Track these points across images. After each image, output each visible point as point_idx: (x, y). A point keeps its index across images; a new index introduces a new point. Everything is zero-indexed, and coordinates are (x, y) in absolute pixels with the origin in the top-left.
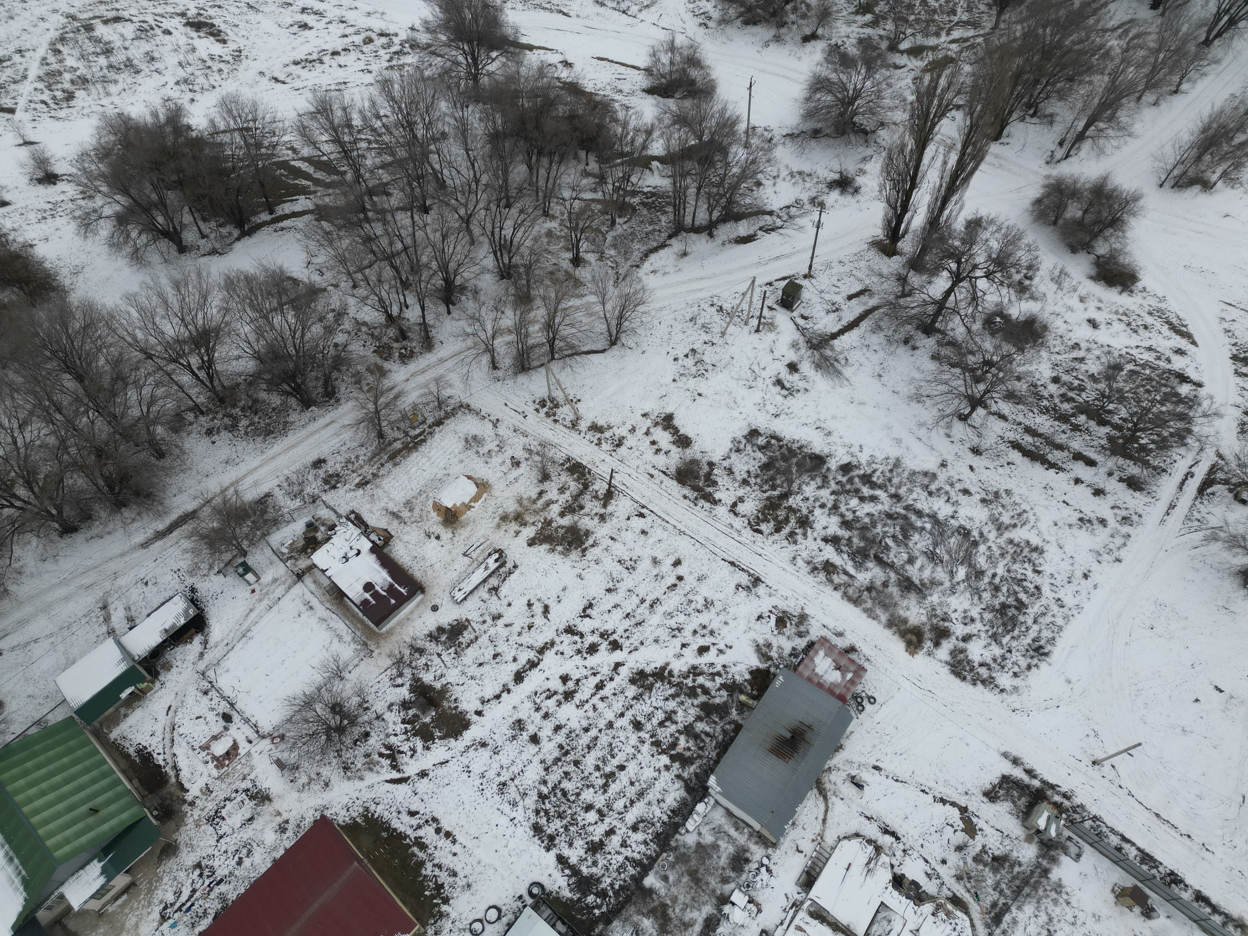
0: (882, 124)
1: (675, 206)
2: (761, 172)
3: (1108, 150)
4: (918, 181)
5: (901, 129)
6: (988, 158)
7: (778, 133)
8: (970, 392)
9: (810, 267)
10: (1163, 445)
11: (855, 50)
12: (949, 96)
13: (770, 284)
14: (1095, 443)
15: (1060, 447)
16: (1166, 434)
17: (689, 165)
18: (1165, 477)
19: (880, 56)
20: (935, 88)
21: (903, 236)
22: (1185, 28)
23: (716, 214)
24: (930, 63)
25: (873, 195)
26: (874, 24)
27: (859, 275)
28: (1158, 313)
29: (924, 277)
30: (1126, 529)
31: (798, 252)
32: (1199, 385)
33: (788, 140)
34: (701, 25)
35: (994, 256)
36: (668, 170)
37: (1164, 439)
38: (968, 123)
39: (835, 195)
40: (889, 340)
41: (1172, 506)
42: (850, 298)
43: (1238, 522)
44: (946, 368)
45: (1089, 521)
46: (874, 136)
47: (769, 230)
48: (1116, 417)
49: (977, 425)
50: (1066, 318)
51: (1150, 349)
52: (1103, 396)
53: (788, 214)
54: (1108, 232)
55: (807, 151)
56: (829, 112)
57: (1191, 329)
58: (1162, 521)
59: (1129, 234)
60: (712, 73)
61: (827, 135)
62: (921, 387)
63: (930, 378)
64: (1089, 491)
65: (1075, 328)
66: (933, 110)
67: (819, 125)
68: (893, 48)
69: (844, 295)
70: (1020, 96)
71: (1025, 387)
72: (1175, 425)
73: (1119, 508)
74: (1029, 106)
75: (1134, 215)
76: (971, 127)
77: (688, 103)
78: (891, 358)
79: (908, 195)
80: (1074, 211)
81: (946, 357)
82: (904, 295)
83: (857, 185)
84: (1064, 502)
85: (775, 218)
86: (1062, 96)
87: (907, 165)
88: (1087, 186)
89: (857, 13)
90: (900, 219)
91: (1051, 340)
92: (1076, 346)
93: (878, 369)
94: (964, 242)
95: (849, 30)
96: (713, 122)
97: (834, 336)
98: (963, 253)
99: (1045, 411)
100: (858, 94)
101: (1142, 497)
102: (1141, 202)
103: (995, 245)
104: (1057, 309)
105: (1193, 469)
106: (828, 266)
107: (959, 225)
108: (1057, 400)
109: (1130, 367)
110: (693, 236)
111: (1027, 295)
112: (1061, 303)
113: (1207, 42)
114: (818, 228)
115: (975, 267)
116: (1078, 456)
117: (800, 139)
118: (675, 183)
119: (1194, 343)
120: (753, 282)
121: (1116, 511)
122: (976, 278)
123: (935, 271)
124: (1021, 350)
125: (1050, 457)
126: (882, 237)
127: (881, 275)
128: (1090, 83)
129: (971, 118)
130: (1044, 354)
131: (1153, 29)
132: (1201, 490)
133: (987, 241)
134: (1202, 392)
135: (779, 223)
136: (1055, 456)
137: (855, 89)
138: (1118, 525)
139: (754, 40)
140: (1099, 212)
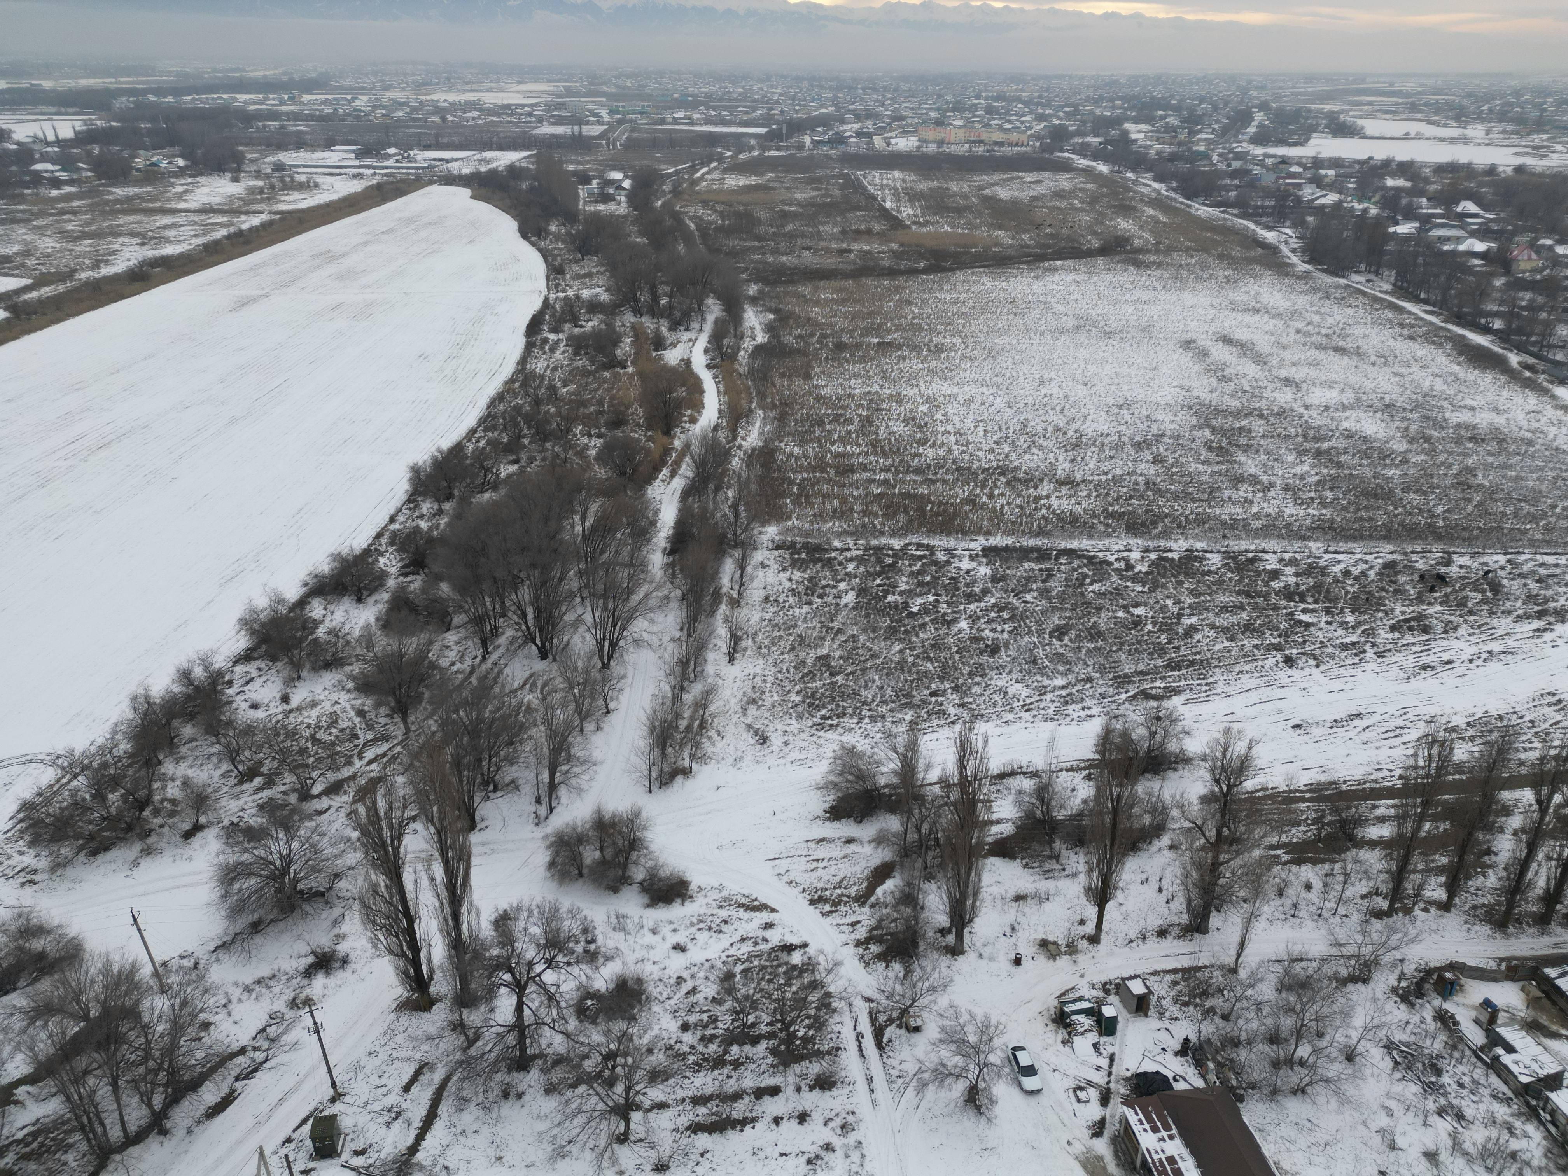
0: (337, 876)
1: (82, 1129)
2: (201, 1011)
3: (585, 786)
4: (413, 912)
5: (362, 871)
6: (475, 850)
7: (202, 954)
8: (611, 1103)
9: (334, 1084)
10: (818, 1024)
11: (259, 820)
12: (396, 814)
13: (289, 1140)
14: (764, 1066)
15: (737, 1096)
16: (812, 1012)
17: (81, 1062)
18: (843, 1055)
19: (294, 811)
20: (377, 814)
21: (431, 978)
22: (580, 663)
23: (158, 1101)
24: (357, 792)
25: (369, 954)
26: (269, 783)
27: (402, 1054)
28: (726, 902)
29: (483, 1009)
30: (852, 1138)
31: (306, 1076)
32: (805, 945)
33: (221, 954)
34: (23, 884)
35: (542, 941)
36: (50, 1085)
37: (816, 1018)
38: (432, 830)
39: (320, 981)
40: (485, 1107)
41: (870, 1080)
42: (407, 1088)
43: (927, 1053)
44: (569, 1094)
45: (817, 1157)
46: (333, 893)
47: (248, 1074)
48: (762, 1026)
49: (642, 1135)
50: (652, 959)
51: (743, 940)
52: (737, 1013)
53: (267, 1038)
54: (634, 855)
55: (254, 952)
56: (261, 897)
57: (763, 900)
58: (874, 1102)
59: (653, 847)
60: (67, 931)
61: (272, 921)
62: (555, 1137)
63: (560, 1117)
64: (794, 1122)
65: (667, 963)
66: (387, 834)
67: (256, 916)
68: (305, 796)
69: (398, 1089)
70: (471, 781)
71: (661, 1056)
72: (814, 997)
73: (831, 1119)
74: (486, 784)
75: (645, 828)
76: (438, 832)
77: (45, 985)
78: (499, 1126)
79: (410, 932)
80: (590, 855)
81: (561, 1080)
82: (471, 1043)
83: (342, 954)
84: (782, 1155)
85: (251, 1054)
86: (512, 761)
87: (391, 904)
88: (587, 826)
89: (241, 782)
90: (416, 963)
91: (653, 990)
92: (680, 980)
93: (492, 1152)
94: (502, 945)
95: (241, 803)
96: (98, 988)
97: (413, 1149)
98: (509, 958)
99: (697, 1067)
100: (287, 861)
101: (840, 1092)
102: (644, 814)
103: (536, 930)
104: (639, 955)
105: (858, 1029)
106: (357, 1068)
107: (486, 931)
108: (700, 1048)
109: (739, 968)
110: (134, 1151)
111: (601, 960)
112: (638, 947)
113: (605, 666)
114: (318, 1032)
115: (530, 964)
116: (760, 1093)
117: (238, 943)
118: (68, 1098)
119: (773, 910)
120: (262, 1154)
121: (831, 1124)
122: (539, 975)
123: (490, 994)
124: (632, 1019)
125: (735, 1115)
126: (406, 994)
127: (430, 1038)
128: (530, 738)
129: (433, 824)
130: (656, 1008)
131: (554, 673)
132: (879, 1045)
133: (525, 930)
134: (811, 951)
135: (260, 1056)
136: (739, 1109)
137: (281, 857)
138: (843, 1140)
139: (114, 866)
140: (614, 843)
